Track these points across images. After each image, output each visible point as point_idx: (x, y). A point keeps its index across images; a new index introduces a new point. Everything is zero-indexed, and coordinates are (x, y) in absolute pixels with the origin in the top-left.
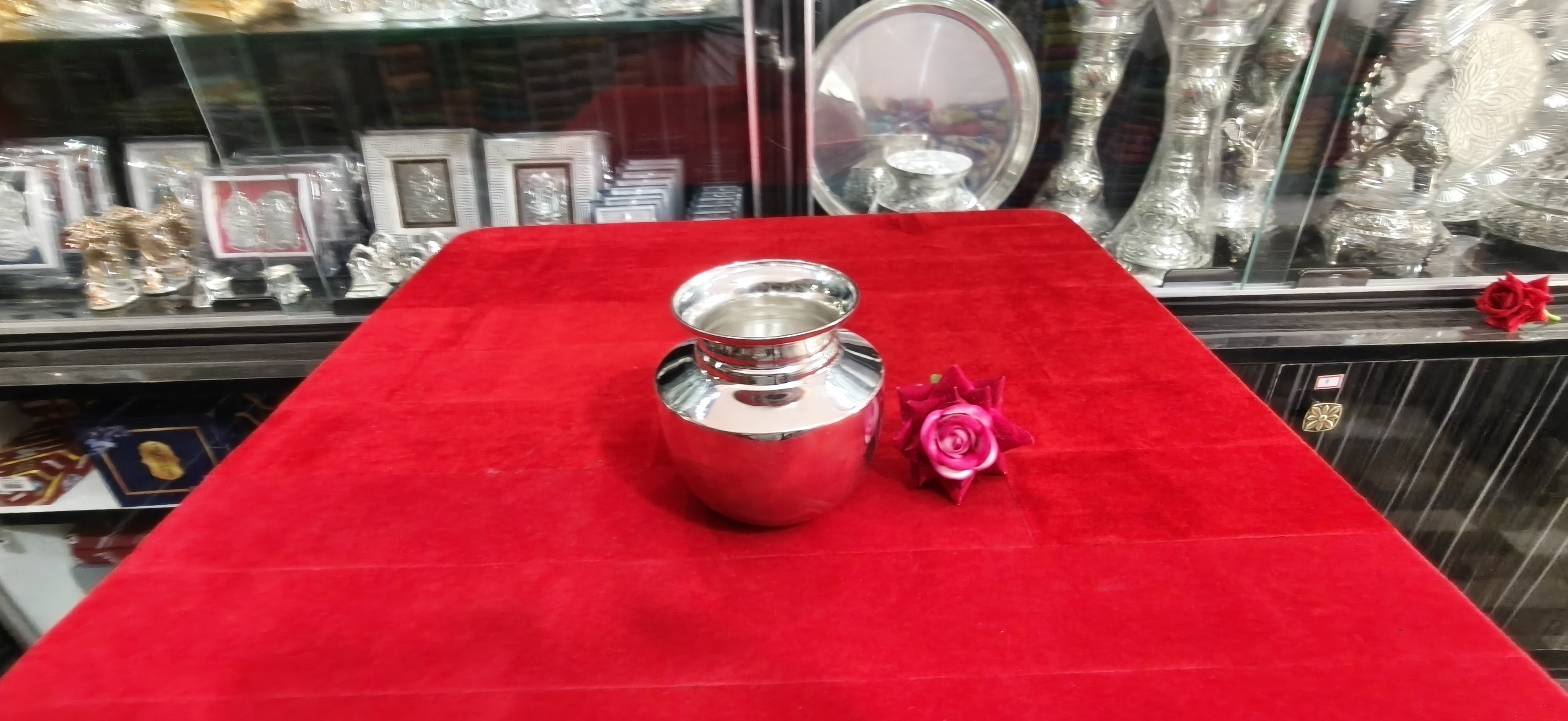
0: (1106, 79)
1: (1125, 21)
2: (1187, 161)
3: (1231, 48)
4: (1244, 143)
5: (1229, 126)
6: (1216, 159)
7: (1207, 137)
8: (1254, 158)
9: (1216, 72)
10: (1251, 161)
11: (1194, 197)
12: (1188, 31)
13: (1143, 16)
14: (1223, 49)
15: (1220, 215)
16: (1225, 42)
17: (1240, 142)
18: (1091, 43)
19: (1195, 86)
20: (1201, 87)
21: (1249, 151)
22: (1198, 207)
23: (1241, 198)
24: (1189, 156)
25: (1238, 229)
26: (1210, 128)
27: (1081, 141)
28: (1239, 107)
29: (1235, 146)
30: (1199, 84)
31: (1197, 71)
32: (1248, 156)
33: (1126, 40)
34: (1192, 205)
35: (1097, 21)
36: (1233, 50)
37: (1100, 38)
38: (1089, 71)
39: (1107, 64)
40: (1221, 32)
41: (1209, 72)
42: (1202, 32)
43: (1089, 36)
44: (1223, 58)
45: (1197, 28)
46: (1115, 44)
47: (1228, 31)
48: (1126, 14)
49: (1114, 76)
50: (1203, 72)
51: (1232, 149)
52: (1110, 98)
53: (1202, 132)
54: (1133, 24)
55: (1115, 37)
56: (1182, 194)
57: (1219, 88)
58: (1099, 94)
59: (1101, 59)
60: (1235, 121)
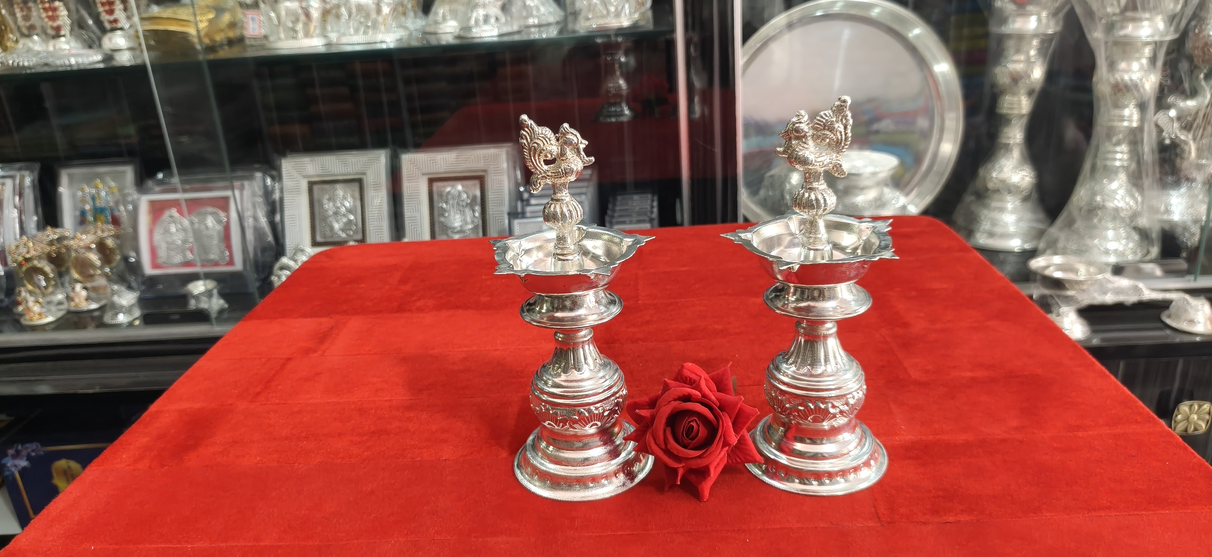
0: (1029, 76)
1: (1044, 21)
2: (1122, 153)
3: (1156, 43)
4: (1179, 134)
5: (1161, 118)
6: (1153, 152)
7: (1140, 129)
8: (1192, 149)
9: (1142, 66)
10: (1190, 152)
11: (1134, 190)
12: (1110, 27)
13: (1061, 15)
14: (1148, 44)
15: (1163, 208)
16: (1148, 37)
17: (1176, 135)
18: (1011, 44)
19: (1122, 80)
20: (1128, 81)
21: (1186, 143)
22: (1139, 199)
23: (1183, 190)
24: (1124, 148)
25: (1185, 222)
26: (1142, 120)
27: (1009, 138)
28: (1171, 99)
29: (1171, 139)
30: (1126, 77)
31: (1123, 65)
32: (1186, 148)
33: (1046, 40)
34: (1133, 196)
35: (1014, 22)
36: (1157, 45)
37: (1021, 38)
38: (1011, 69)
39: (1029, 62)
40: (1143, 27)
41: (1135, 66)
42: (1122, 28)
43: (1009, 36)
44: (1147, 51)
45: (1118, 25)
46: (1035, 42)
47: (1150, 26)
48: (1044, 14)
49: (1038, 73)
50: (1129, 65)
51: (1167, 142)
52: (1035, 96)
53: (1135, 124)
54: (1052, 23)
55: (1035, 36)
56: (1121, 186)
57: (1148, 80)
58: (1022, 91)
59: (1022, 57)
60: (1168, 115)
